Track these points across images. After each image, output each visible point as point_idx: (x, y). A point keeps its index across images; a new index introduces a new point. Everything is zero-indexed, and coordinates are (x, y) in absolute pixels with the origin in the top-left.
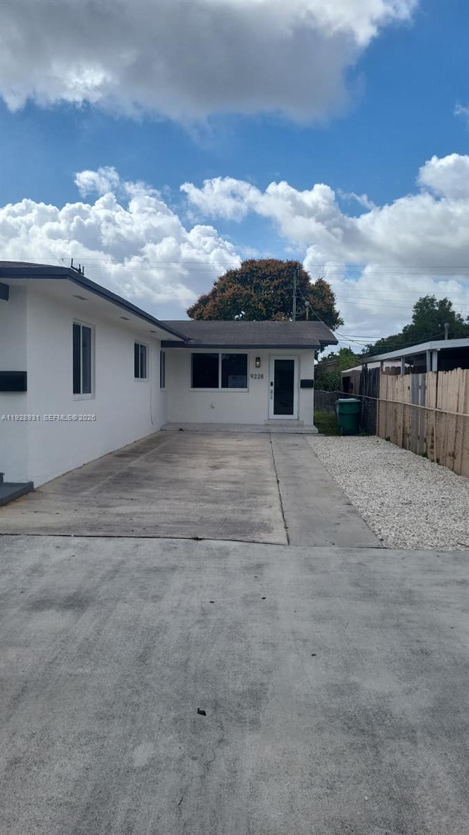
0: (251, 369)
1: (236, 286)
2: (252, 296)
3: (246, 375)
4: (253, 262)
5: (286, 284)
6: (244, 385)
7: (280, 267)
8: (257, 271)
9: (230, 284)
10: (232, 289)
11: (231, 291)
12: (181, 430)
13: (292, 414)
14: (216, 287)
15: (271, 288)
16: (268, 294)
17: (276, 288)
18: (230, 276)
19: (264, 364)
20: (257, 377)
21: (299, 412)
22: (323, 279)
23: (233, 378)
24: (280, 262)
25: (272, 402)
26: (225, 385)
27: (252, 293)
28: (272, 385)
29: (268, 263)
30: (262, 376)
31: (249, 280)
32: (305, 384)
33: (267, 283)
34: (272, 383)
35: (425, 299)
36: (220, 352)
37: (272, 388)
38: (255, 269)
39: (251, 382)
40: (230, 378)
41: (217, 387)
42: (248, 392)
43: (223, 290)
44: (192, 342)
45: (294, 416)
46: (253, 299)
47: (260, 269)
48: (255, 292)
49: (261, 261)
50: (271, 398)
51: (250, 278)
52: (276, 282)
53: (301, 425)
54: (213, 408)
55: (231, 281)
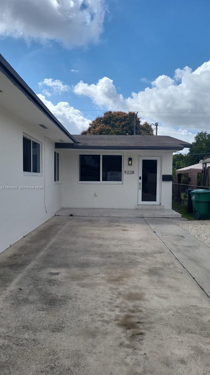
0: (125, 166)
1: (102, 125)
2: (110, 130)
3: (121, 171)
4: (110, 112)
5: (128, 124)
6: (119, 179)
7: (125, 115)
8: (113, 117)
9: (98, 124)
10: (100, 127)
11: (99, 127)
12: (71, 215)
13: (155, 200)
14: (90, 126)
15: (121, 126)
16: (119, 130)
17: (123, 126)
18: (98, 120)
19: (135, 162)
20: (130, 172)
21: (160, 199)
22: (148, 123)
23: (111, 173)
24: (125, 113)
25: (140, 192)
26: (105, 179)
27: (111, 129)
28: (140, 179)
29: (119, 113)
30: (133, 172)
31: (108, 122)
32: (166, 178)
33: (118, 123)
34: (140, 177)
35: (201, 133)
36: (102, 153)
37: (141, 181)
38: (112, 116)
39: (125, 176)
40: (109, 173)
41: (99, 180)
42: (123, 184)
43: (94, 128)
44: (80, 144)
45: (157, 202)
46: (111, 132)
47: (114, 116)
48: (112, 128)
49: (115, 112)
50: (140, 189)
51: (109, 121)
52: (123, 123)
53: (162, 210)
54: (96, 196)
55: (99, 123)
